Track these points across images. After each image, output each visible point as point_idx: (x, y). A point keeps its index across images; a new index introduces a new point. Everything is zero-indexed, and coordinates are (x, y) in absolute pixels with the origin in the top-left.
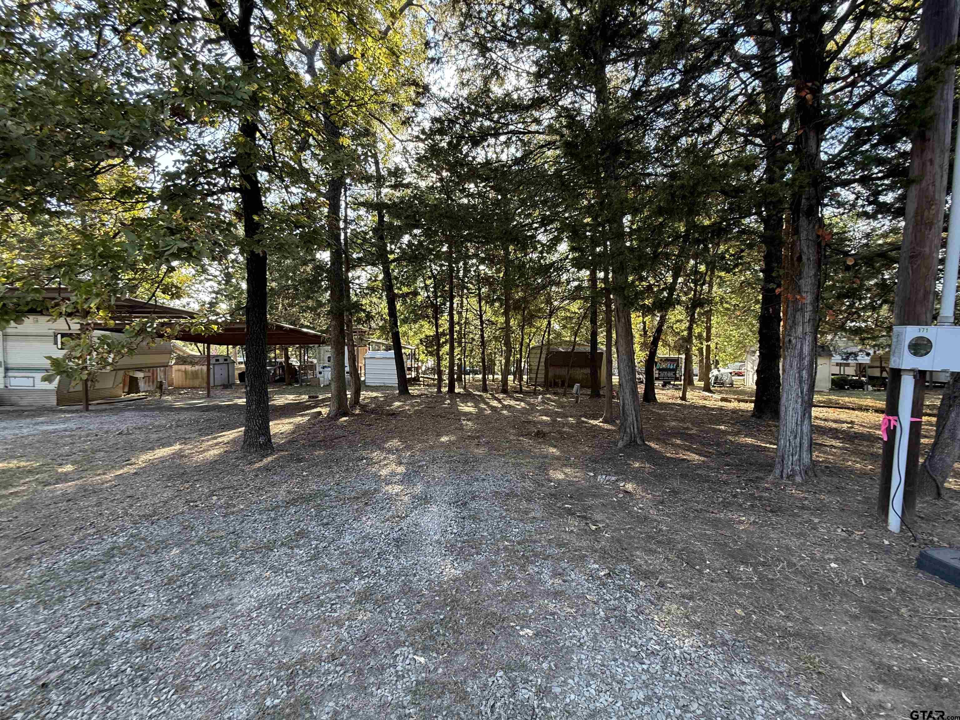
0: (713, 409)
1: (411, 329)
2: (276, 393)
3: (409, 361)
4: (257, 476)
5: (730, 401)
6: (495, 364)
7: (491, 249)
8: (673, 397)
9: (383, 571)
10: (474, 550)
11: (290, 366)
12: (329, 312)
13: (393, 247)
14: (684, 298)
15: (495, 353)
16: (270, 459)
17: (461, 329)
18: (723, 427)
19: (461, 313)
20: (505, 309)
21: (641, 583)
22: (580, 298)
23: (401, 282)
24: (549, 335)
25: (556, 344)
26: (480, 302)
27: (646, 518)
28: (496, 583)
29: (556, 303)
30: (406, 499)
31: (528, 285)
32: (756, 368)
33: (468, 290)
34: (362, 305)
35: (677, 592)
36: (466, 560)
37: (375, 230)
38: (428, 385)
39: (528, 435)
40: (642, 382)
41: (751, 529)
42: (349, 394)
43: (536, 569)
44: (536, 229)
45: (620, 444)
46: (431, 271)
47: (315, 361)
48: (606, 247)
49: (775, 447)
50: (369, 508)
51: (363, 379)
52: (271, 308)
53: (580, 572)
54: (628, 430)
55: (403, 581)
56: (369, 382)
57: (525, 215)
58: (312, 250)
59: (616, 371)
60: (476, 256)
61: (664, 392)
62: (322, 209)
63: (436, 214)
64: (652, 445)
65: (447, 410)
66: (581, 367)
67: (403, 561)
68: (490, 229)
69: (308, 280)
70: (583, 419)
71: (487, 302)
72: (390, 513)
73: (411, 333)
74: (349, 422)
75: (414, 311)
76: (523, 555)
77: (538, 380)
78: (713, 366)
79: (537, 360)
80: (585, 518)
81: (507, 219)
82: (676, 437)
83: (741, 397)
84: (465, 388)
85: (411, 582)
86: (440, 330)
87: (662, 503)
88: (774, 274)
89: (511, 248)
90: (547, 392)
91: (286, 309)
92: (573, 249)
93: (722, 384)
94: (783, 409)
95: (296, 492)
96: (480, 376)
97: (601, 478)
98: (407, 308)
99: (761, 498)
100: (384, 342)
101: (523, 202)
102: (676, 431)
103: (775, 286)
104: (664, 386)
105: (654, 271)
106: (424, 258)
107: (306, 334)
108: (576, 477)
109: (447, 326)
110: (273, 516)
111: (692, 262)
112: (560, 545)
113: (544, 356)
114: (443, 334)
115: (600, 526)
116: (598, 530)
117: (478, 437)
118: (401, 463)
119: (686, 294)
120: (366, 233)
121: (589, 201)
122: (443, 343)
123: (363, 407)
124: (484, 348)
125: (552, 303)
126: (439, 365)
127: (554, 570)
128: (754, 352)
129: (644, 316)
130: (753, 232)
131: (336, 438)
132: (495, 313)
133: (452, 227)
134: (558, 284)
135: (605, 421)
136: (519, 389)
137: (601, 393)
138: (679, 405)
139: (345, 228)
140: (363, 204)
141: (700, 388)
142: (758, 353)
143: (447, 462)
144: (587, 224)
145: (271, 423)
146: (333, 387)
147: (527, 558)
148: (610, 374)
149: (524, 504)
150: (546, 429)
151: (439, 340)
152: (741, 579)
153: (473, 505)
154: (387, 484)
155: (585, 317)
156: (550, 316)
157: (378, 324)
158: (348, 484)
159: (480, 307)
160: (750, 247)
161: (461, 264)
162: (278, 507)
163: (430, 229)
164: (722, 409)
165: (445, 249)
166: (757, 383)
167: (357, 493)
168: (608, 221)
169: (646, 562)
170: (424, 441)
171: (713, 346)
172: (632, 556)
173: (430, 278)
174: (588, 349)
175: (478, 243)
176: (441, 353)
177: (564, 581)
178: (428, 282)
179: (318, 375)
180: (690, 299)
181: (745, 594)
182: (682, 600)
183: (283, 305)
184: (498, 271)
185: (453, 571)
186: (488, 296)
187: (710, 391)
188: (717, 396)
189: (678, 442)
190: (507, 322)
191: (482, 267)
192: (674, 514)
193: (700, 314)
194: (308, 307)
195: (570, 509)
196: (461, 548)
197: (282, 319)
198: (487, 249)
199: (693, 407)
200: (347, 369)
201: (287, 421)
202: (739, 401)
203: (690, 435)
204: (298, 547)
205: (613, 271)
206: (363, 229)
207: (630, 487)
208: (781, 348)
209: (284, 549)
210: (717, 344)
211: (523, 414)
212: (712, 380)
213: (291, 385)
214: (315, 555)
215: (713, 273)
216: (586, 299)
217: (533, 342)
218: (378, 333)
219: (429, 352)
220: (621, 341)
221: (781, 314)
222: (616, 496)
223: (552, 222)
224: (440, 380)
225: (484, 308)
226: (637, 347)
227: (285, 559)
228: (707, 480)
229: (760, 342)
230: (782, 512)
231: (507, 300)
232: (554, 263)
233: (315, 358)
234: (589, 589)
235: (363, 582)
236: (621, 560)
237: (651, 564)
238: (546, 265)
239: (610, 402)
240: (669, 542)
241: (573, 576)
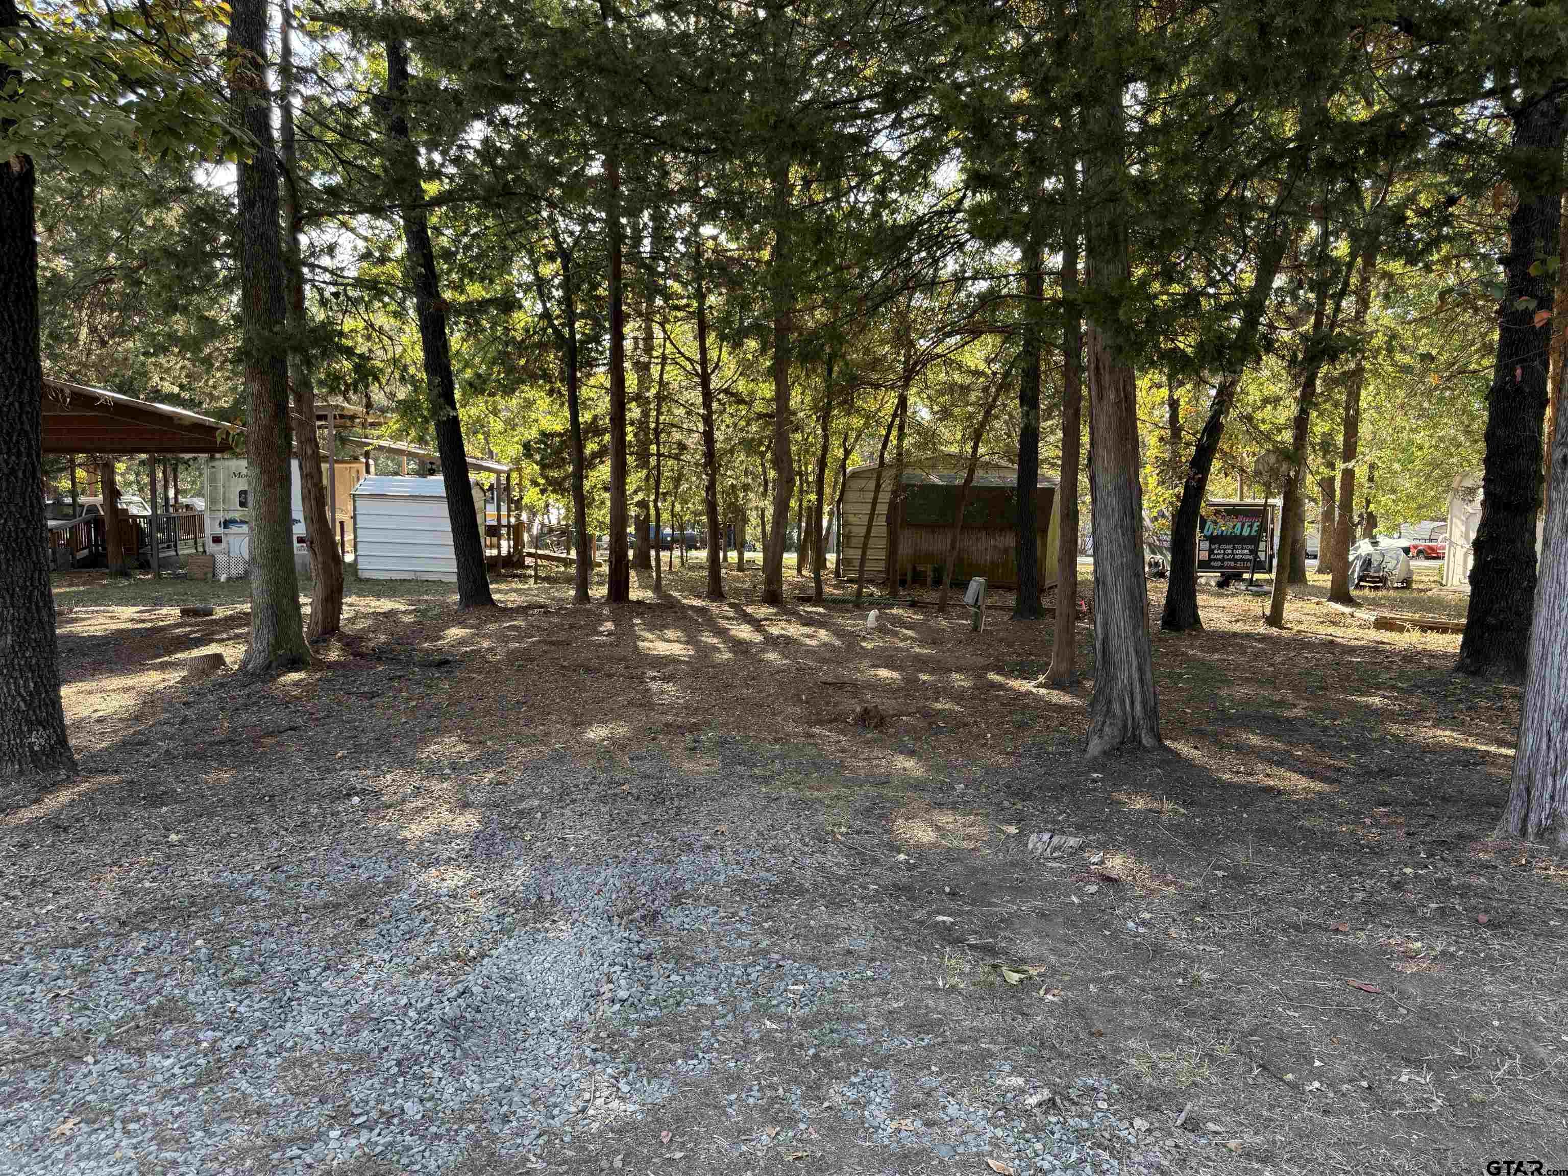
0: (1352, 650)
1: (495, 412)
2: (81, 600)
3: (491, 510)
4: (24, 846)
5: (1401, 629)
6: (745, 520)
7: (736, 175)
8: (1243, 617)
9: (413, 1110)
10: (676, 1047)
11: (122, 518)
12: (241, 356)
13: (437, 157)
14: (1286, 336)
15: (746, 488)
16: (64, 796)
17: (646, 414)
18: (1376, 701)
19: (646, 367)
20: (775, 358)
21: (1138, 1122)
22: (993, 330)
23: (462, 267)
24: (901, 436)
25: (920, 464)
26: (701, 337)
27: (1158, 950)
28: (740, 1133)
29: (923, 344)
30: (481, 907)
31: (843, 287)
32: (1473, 536)
33: (667, 297)
34: (341, 334)
35: (1232, 1144)
36: (654, 1075)
37: (379, 103)
38: (547, 579)
39: (835, 720)
40: (1161, 575)
41: (1435, 972)
42: (307, 604)
43: (852, 1094)
44: (869, 115)
45: (1095, 747)
46: (555, 236)
47: (200, 504)
48: (1070, 175)
49: (1511, 752)
50: (370, 935)
51: (349, 558)
52: (55, 337)
53: (973, 1098)
54: (1116, 708)
55: (471, 1136)
56: (370, 568)
57: (838, 73)
58: (179, 159)
59: (1085, 539)
60: (690, 193)
61: (1222, 602)
62: (209, 29)
63: (567, 58)
64: (1184, 749)
65: (605, 651)
66: (989, 528)
67: (471, 1080)
68: (734, 110)
69: (169, 253)
70: (993, 676)
71: (722, 337)
72: (434, 948)
73: (497, 425)
74: (308, 688)
75: (503, 358)
76: (816, 1056)
77: (868, 566)
78: (1359, 531)
79: (867, 509)
80: (990, 950)
81: (782, 82)
82: (1247, 728)
83: (1430, 617)
84: (657, 587)
85: (493, 1137)
86: (585, 417)
87: (1204, 906)
88: (1533, 271)
89: (795, 173)
90: (893, 599)
91: (104, 343)
92: (975, 181)
93: (1380, 582)
94: (1536, 648)
95: (148, 891)
96: (701, 555)
97: (1037, 842)
98: (481, 348)
99: (1465, 891)
100: (414, 448)
101: (830, 29)
102: (1250, 710)
103: (1533, 305)
104: (1223, 584)
105: (1207, 251)
106: (533, 196)
107: (168, 419)
108: (969, 837)
109: (604, 405)
110: (78, 961)
111: (1314, 229)
112: (920, 1027)
113: (885, 497)
114: (594, 429)
115: (1033, 972)
116: (1027, 984)
117: (693, 728)
118: (465, 805)
119: (1292, 322)
120: (352, 112)
121: (1028, 37)
122: (595, 455)
123: (352, 643)
124: (715, 470)
125: (912, 344)
126: (581, 519)
127: (899, 1094)
128: (1472, 491)
129: (1173, 382)
130: (1482, 146)
131: (270, 734)
132: (746, 369)
133: (618, 101)
134: (930, 286)
135: (1054, 683)
136: (812, 592)
137: (1045, 603)
138: (1263, 638)
139: (283, 96)
140: (341, 19)
141: (1318, 591)
142: (1480, 494)
143: (603, 800)
144: (1019, 107)
145: (65, 691)
146: (256, 583)
147: (827, 1063)
148: (1070, 552)
149: (821, 915)
150: (888, 704)
151: (580, 448)
152: (1401, 1104)
153: (676, 918)
154: (425, 866)
155: (1004, 387)
156: (907, 379)
157: (391, 396)
158: (308, 867)
159: (703, 350)
160: (1475, 188)
161: (646, 216)
162: (93, 934)
163: (547, 104)
164: (1377, 651)
165: (595, 169)
166: (1475, 578)
167: (335, 891)
168: (1078, 99)
169: (1154, 1066)
170: (534, 740)
171: (1361, 472)
172: (1117, 1051)
173: (551, 257)
174: (1011, 478)
175: (697, 152)
176: (587, 485)
177: (929, 1124)
178: (548, 270)
179: (212, 548)
180: (1304, 337)
181: (1408, 1144)
182: (1244, 1163)
183: (93, 330)
184: (756, 243)
185: (615, 1104)
186: (726, 320)
187: (1347, 600)
188: (1366, 615)
189: (1255, 740)
190: (782, 396)
191: (707, 230)
192: (1237, 937)
193: (1331, 382)
194: (172, 337)
195: (949, 928)
196: (640, 1042)
197: (92, 373)
198: (722, 176)
199: (1301, 644)
200: (299, 529)
201: (116, 682)
202: (1425, 628)
203: (1288, 720)
204: (157, 1048)
205: (1090, 252)
206: (342, 98)
207: (1117, 864)
208: (1542, 479)
209: (115, 1057)
210: (1372, 467)
211: (824, 661)
212: (1356, 571)
213: (125, 574)
214: (208, 1071)
215: (1369, 262)
216: (1007, 332)
217: (855, 456)
218: (394, 422)
219: (551, 482)
220: (1106, 457)
221: (1549, 387)
222: (1079, 891)
223: (915, 95)
224: (585, 563)
225: (713, 354)
226: (1149, 476)
227: (120, 1084)
228: (1328, 843)
229: (1488, 462)
230: (1519, 926)
231: (782, 331)
232: (921, 220)
233: (199, 494)
234: (995, 1143)
235: (353, 1143)
236: (1086, 1064)
237: (1165, 1072)
238: (895, 227)
239: (1068, 629)
240: (1218, 1012)
241: (953, 1110)
